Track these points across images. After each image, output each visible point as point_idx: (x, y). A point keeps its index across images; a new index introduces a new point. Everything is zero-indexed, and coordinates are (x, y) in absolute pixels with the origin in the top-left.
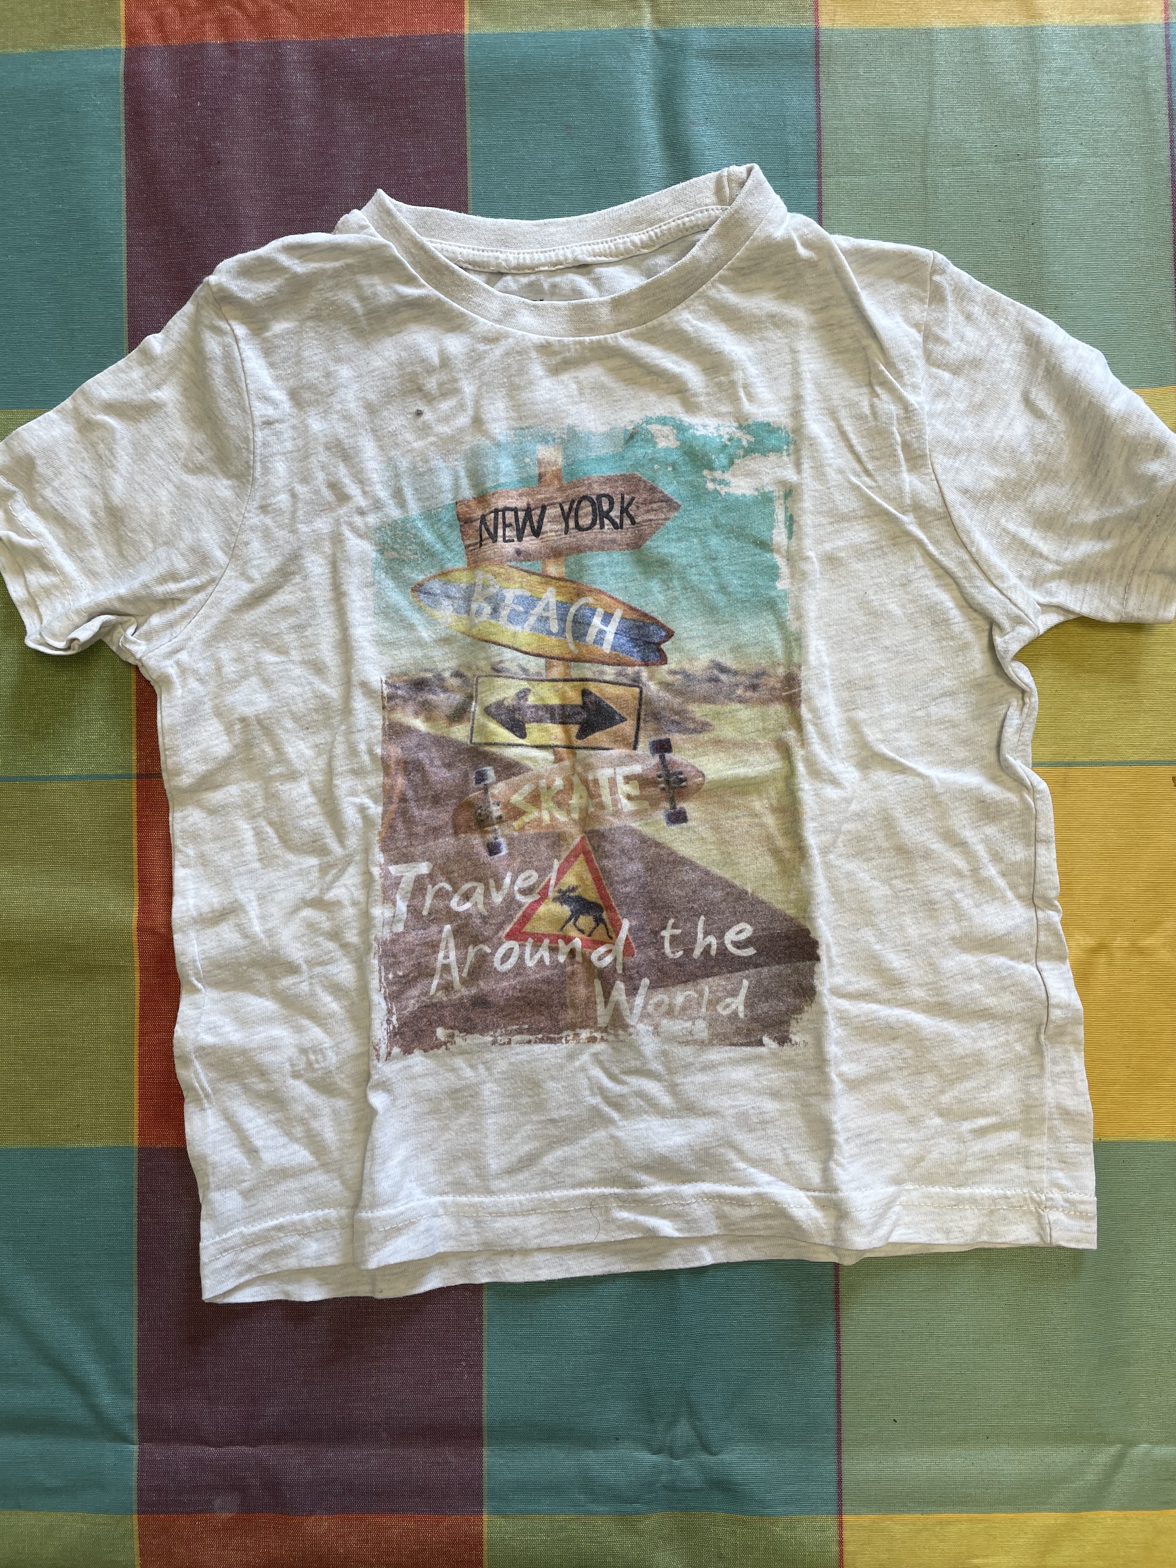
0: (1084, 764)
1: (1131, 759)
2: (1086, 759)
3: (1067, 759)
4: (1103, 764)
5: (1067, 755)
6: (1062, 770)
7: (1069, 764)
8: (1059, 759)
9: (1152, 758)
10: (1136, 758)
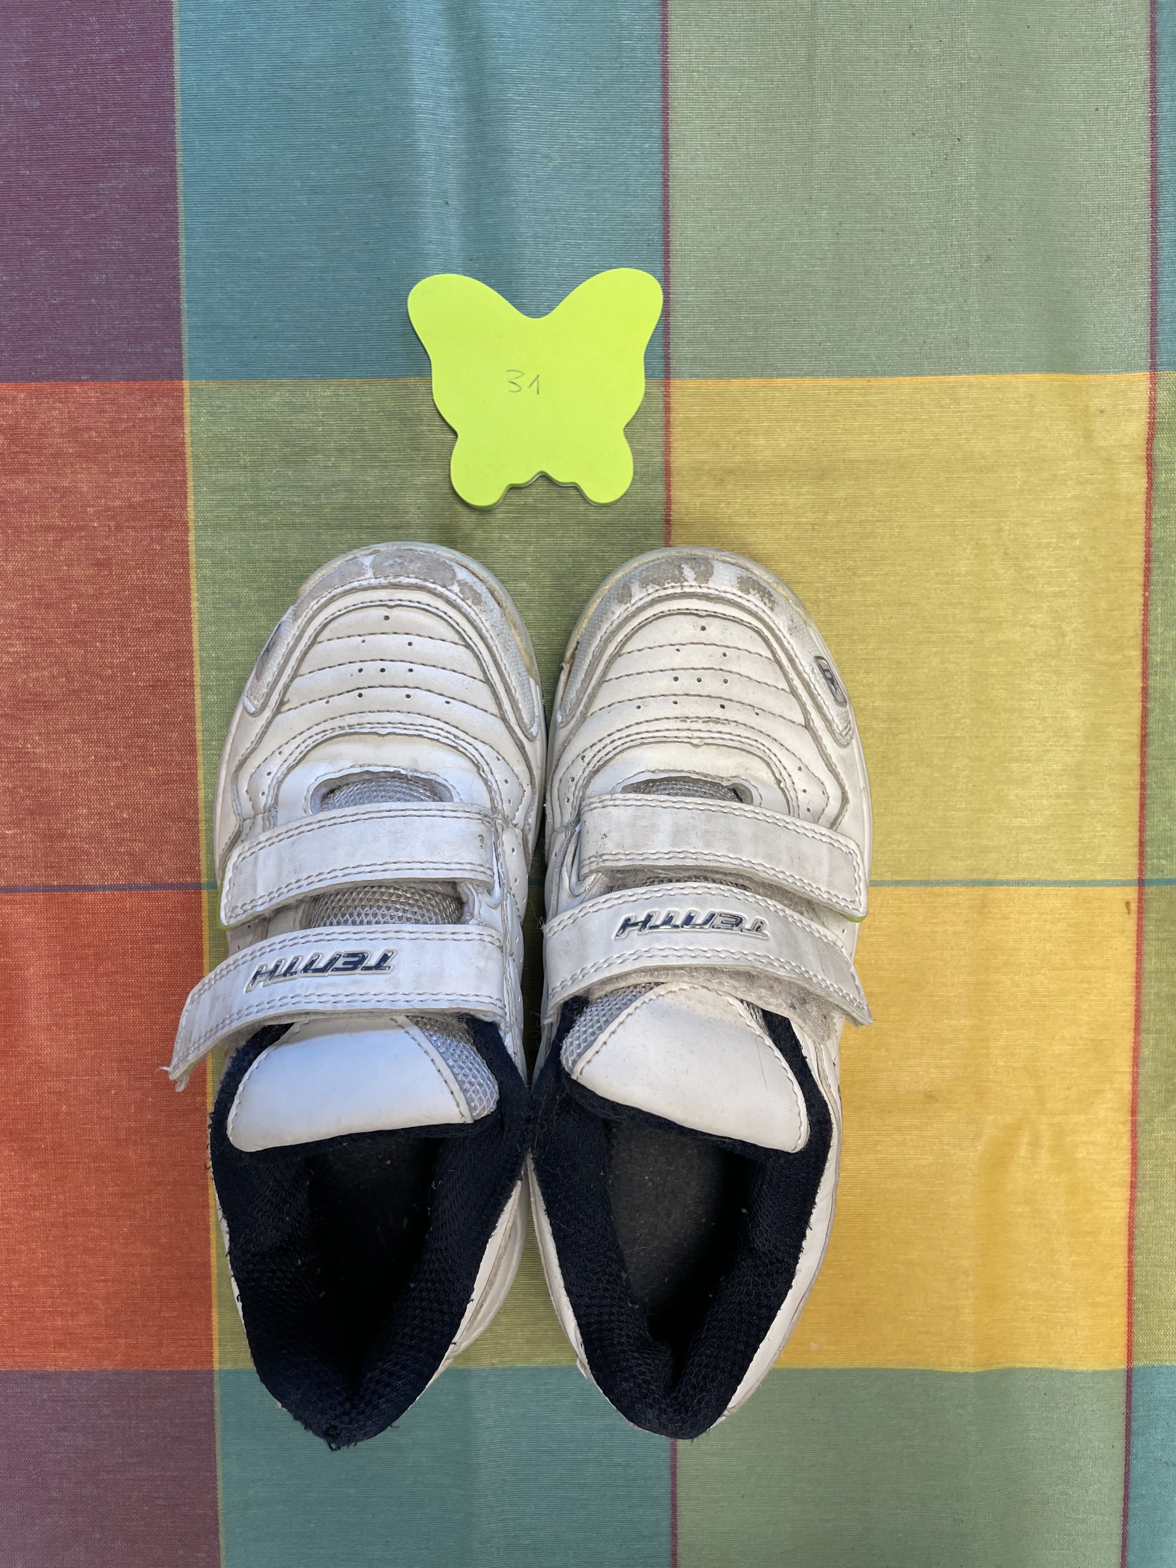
0: (1008, 883)
1: (1071, 877)
2: (1011, 877)
3: (986, 877)
4: (1033, 883)
5: (985, 871)
6: (980, 890)
7: (990, 883)
8: (974, 876)
9: (1098, 877)
10: (1078, 877)
